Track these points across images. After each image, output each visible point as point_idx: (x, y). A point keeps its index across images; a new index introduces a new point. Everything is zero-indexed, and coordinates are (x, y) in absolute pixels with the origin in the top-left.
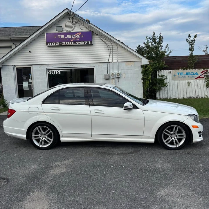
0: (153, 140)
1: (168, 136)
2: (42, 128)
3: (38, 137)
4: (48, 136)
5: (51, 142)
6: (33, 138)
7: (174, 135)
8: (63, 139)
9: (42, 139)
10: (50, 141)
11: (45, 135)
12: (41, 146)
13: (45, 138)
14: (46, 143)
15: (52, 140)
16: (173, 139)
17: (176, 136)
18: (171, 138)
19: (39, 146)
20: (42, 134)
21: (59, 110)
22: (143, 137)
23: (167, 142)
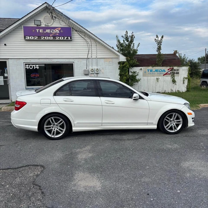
0: (155, 127)
1: (168, 123)
2: (55, 119)
3: (50, 127)
4: (60, 126)
5: (64, 132)
6: (45, 129)
7: (173, 122)
8: (74, 129)
9: (55, 129)
10: (62, 131)
11: (57, 125)
12: (53, 137)
13: (57, 128)
14: (58, 133)
15: (64, 130)
16: (173, 124)
17: (175, 122)
18: (171, 124)
19: (51, 136)
20: (54, 125)
21: (72, 101)
22: (147, 124)
23: (167, 127)
